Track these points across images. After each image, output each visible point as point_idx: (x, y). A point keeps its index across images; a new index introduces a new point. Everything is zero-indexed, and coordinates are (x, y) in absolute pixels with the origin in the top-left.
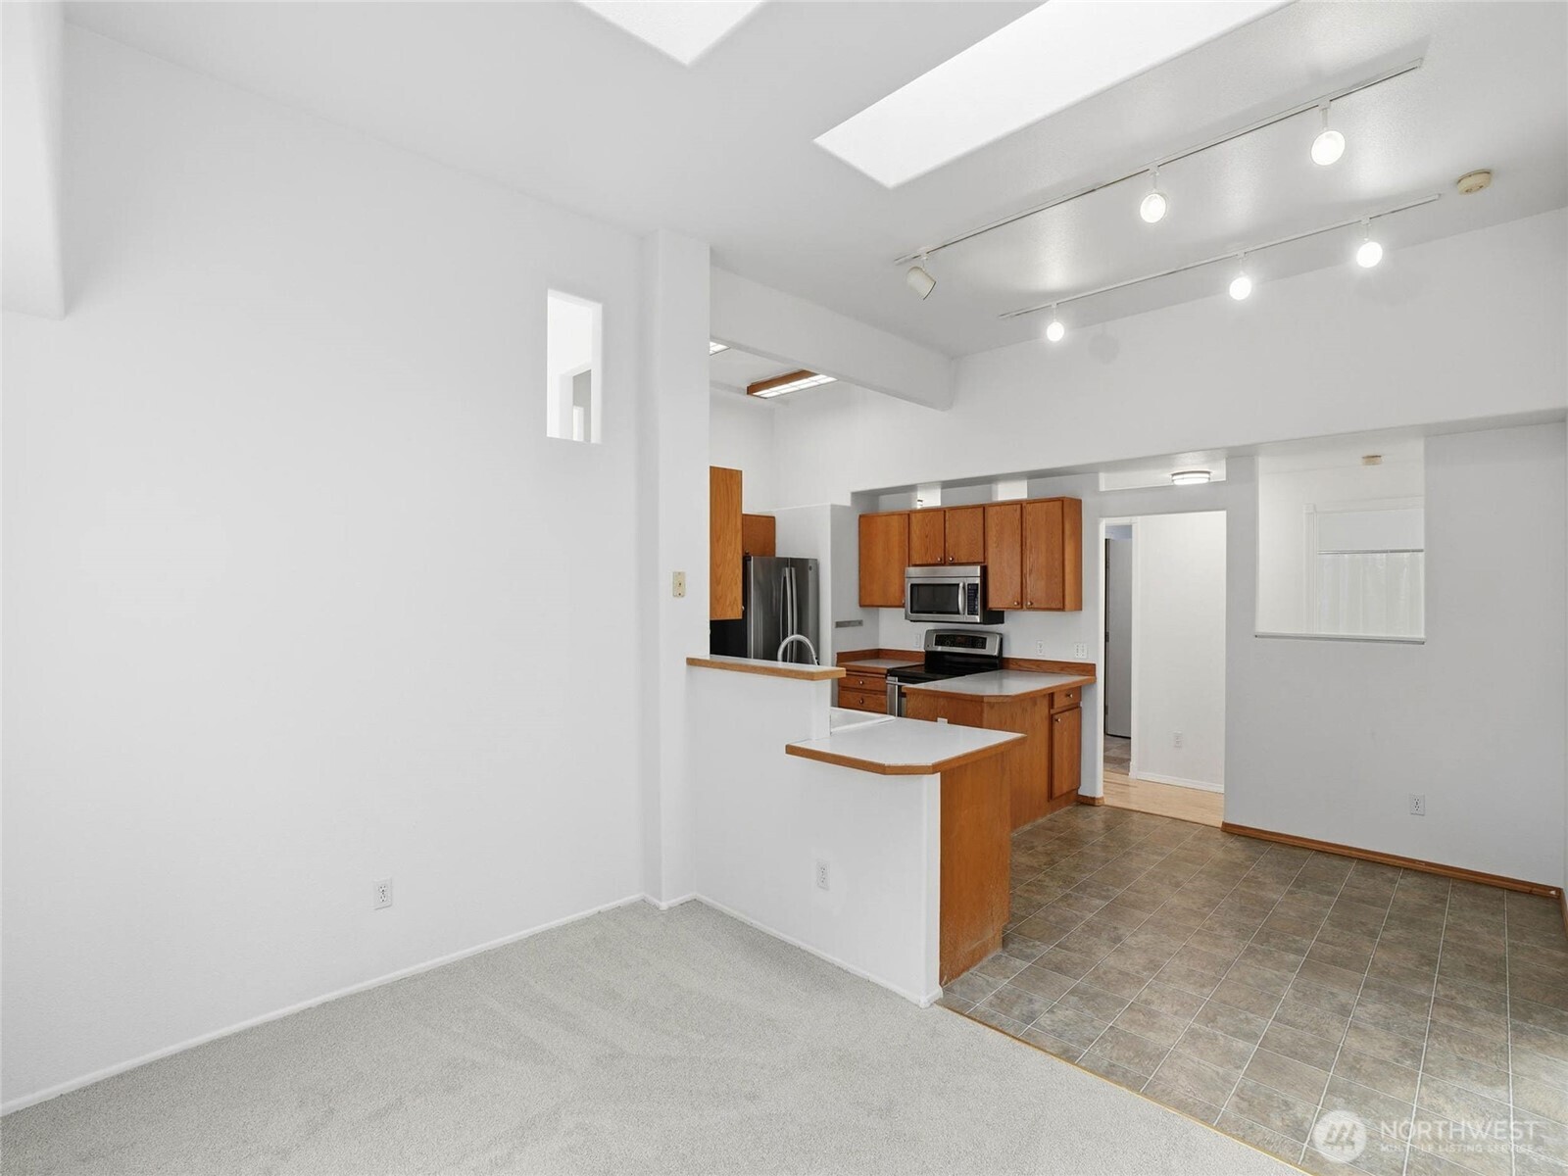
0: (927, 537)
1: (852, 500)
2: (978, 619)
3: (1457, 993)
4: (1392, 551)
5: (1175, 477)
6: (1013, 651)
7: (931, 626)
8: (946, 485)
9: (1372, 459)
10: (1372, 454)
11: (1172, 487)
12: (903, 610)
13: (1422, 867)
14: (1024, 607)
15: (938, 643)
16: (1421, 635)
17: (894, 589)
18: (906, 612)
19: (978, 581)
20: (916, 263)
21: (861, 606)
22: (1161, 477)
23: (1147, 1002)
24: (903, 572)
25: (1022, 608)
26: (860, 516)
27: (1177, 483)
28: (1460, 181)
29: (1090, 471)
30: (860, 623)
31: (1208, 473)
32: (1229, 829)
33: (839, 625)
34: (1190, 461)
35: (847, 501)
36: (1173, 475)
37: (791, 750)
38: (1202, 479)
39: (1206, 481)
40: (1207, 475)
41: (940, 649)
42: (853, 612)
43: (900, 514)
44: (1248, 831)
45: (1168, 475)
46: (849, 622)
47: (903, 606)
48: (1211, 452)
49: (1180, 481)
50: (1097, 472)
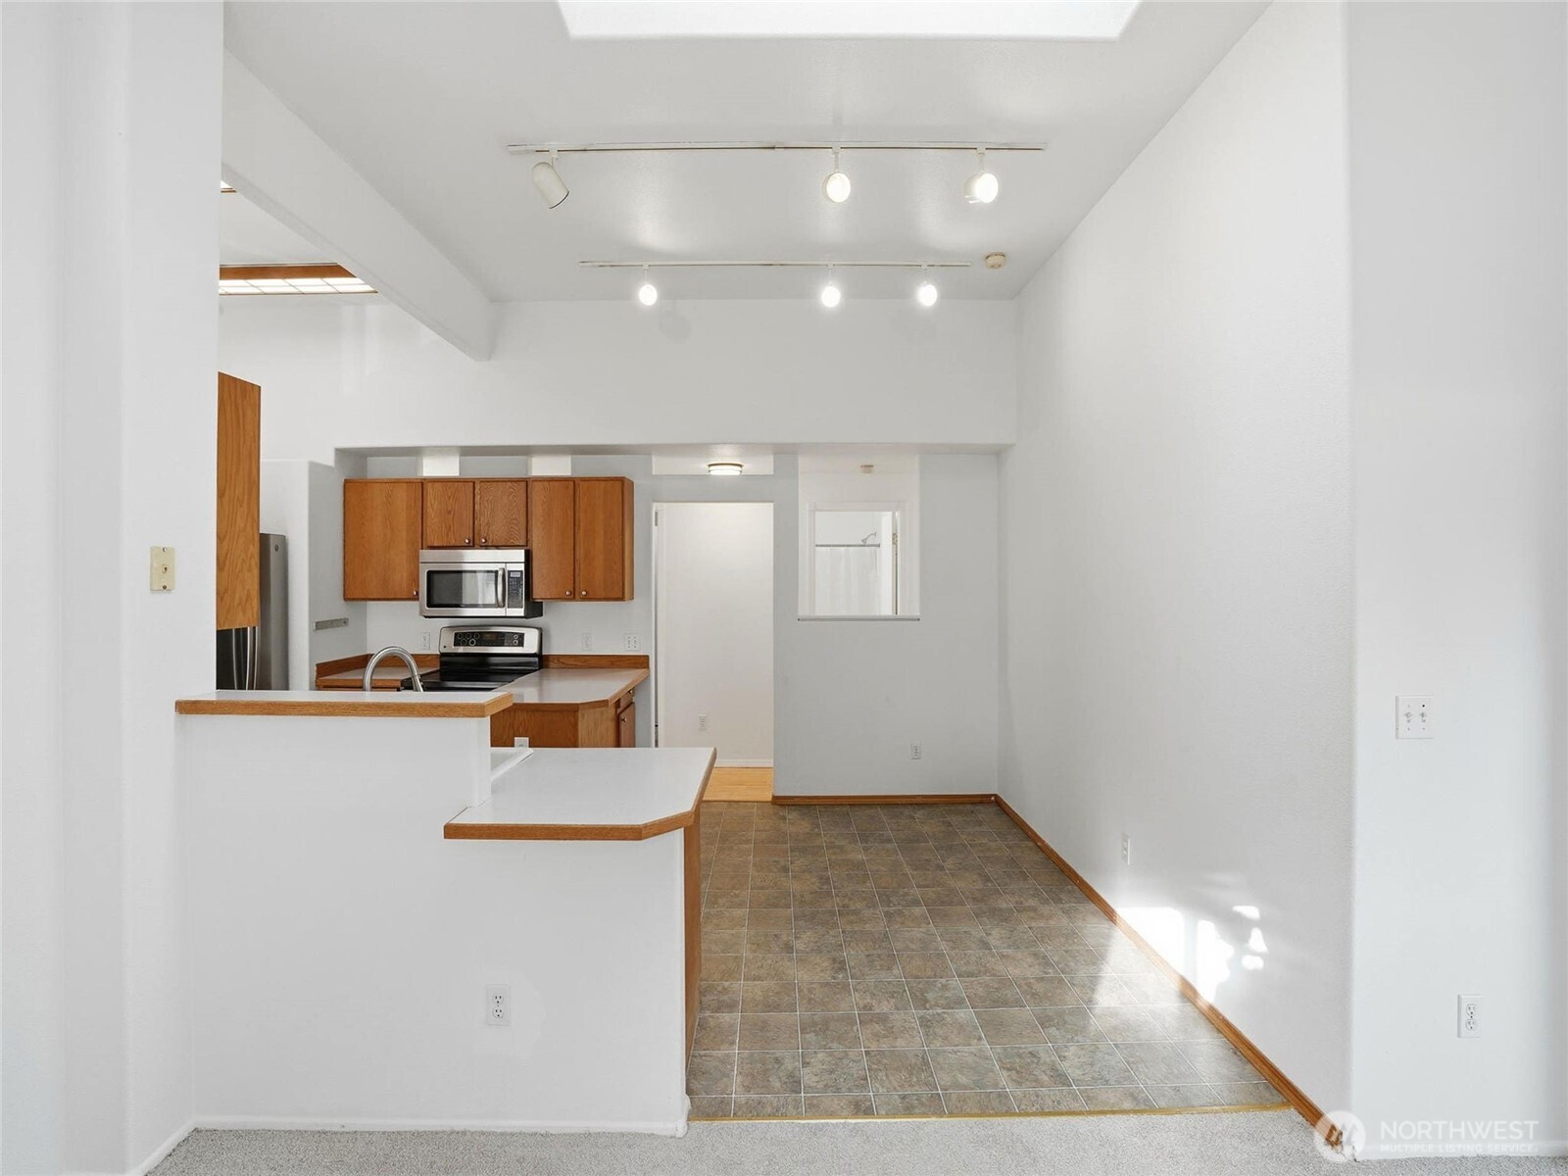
0: (449, 512)
1: (336, 461)
2: (520, 612)
3: (1020, 896)
4: (834, 546)
5: (712, 468)
6: (557, 647)
7: (446, 622)
8: (466, 451)
9: (868, 468)
10: (869, 464)
11: (707, 477)
12: (416, 603)
13: (919, 800)
14: (577, 596)
15: (457, 643)
16: (917, 614)
17: (401, 576)
18: (421, 606)
19: (522, 567)
20: (541, 157)
21: (346, 599)
22: (700, 466)
23: (868, 1007)
24: (417, 557)
25: (574, 598)
26: (346, 482)
27: (712, 473)
28: (988, 257)
29: (645, 451)
30: (345, 622)
31: (740, 466)
32: (778, 801)
33: (320, 626)
34: (727, 454)
35: (329, 460)
36: (710, 465)
37: (453, 832)
38: (734, 471)
39: (738, 473)
40: (739, 468)
41: (461, 650)
42: (337, 608)
43: (409, 482)
44: (796, 800)
45: (705, 466)
46: (332, 621)
47: (416, 598)
48: (750, 448)
49: (716, 471)
50: (650, 454)
